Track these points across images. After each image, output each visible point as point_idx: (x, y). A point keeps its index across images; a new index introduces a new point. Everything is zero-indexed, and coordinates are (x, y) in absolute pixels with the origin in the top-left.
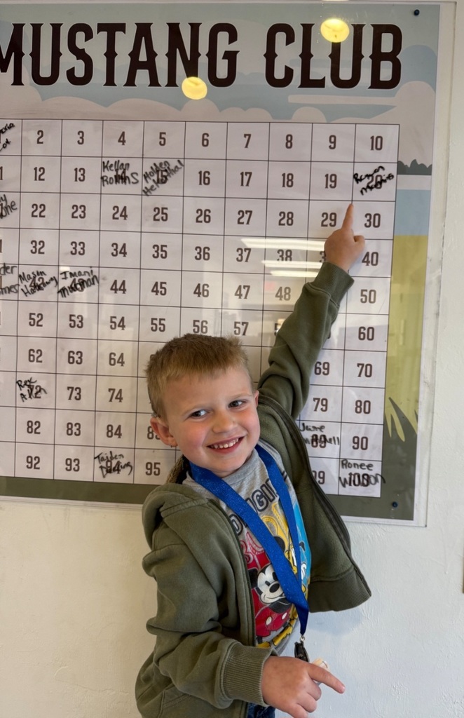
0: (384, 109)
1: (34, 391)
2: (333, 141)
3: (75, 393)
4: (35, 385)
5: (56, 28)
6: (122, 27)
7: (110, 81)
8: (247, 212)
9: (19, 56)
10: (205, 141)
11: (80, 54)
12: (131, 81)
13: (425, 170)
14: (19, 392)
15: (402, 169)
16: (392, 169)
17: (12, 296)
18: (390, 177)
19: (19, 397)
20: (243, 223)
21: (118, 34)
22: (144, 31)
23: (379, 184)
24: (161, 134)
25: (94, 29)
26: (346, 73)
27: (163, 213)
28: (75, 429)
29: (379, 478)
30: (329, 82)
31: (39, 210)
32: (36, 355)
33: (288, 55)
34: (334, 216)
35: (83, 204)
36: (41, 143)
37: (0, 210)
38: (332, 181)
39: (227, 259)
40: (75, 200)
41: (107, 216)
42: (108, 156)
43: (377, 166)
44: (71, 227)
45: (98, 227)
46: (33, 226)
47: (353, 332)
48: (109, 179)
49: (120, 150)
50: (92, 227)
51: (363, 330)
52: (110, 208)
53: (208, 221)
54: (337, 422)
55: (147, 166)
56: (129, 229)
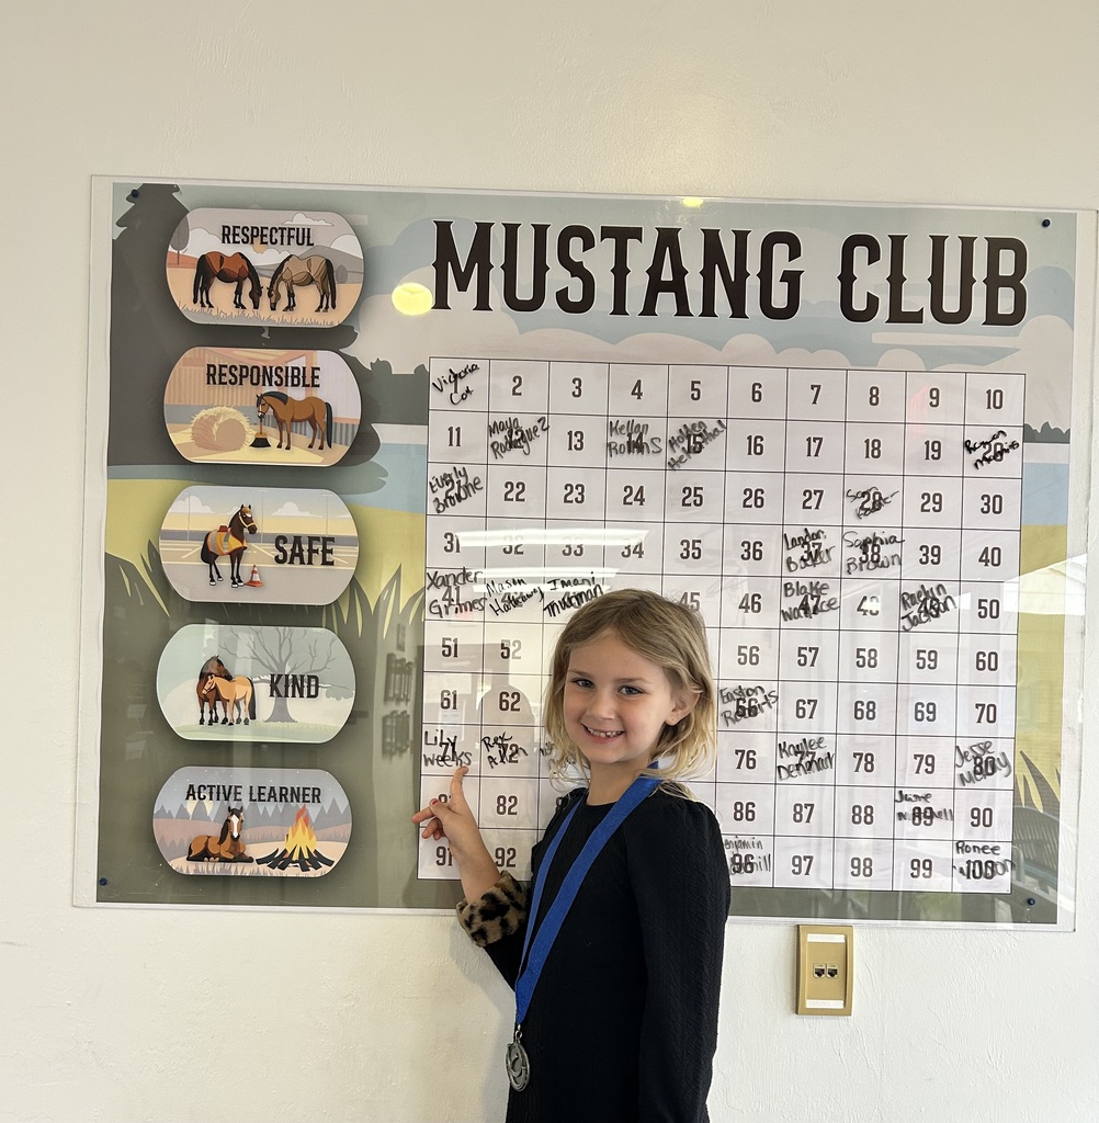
0: (1007, 353)
1: (509, 752)
2: (935, 395)
4: (510, 743)
5: (541, 232)
6: (636, 233)
7: (619, 308)
8: (815, 492)
9: (485, 269)
10: (756, 394)
11: (577, 270)
12: (649, 309)
13: (1061, 437)
14: (485, 754)
15: (1029, 435)
16: (1016, 435)
17: (476, 615)
18: (1014, 445)
19: (485, 761)
20: (810, 508)
21: (631, 243)
22: (668, 239)
23: (999, 454)
24: (693, 383)
25: (597, 235)
26: (951, 304)
27: (695, 495)
29: (1009, 865)
30: (928, 316)
31: (516, 490)
32: (511, 700)
33: (871, 279)
34: (938, 498)
35: (581, 483)
36: (518, 395)
37: (455, 490)
38: (933, 450)
39: (788, 558)
40: (569, 478)
41: (616, 500)
42: (617, 414)
43: (996, 430)
44: (563, 515)
45: (601, 517)
46: (507, 513)
47: (968, 660)
48: (618, 447)
49: (634, 406)
50: (593, 516)
51: (982, 656)
52: (619, 488)
53: (759, 503)
54: (949, 789)
55: (672, 429)
56: (647, 518)
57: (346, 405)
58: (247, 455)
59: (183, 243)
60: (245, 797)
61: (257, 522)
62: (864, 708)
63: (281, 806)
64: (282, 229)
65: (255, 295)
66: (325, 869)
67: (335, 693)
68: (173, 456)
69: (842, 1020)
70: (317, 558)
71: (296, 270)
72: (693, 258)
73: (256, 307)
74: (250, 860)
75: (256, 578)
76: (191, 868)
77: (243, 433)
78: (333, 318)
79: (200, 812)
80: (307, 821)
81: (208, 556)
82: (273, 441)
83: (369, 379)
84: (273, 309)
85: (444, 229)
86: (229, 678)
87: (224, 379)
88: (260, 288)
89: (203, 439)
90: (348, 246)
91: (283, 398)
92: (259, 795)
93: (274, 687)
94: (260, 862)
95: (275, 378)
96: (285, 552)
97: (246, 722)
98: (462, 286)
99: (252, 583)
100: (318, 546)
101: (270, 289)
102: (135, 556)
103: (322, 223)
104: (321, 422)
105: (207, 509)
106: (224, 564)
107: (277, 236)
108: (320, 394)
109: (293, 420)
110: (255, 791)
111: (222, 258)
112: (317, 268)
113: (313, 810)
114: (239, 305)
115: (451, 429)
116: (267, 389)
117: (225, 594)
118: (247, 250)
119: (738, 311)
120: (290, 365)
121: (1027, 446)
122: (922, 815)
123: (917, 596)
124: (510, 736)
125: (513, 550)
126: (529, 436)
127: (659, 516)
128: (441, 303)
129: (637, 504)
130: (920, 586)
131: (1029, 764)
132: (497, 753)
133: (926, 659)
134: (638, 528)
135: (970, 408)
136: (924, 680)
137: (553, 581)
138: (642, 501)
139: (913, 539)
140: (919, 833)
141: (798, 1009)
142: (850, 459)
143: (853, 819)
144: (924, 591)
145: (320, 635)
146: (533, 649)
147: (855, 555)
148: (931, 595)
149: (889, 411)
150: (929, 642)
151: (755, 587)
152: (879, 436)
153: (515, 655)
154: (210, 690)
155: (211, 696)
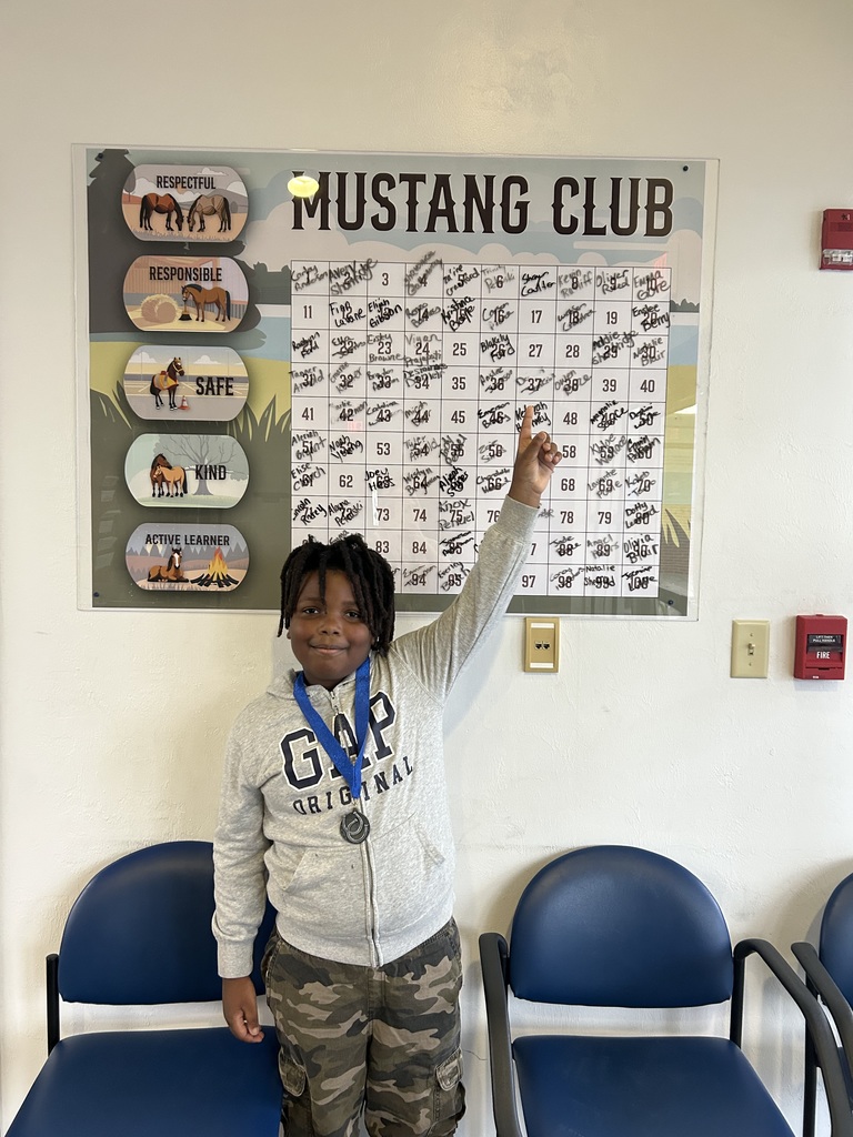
0: (659, 253)
3: (383, 514)
5: (361, 177)
6: (422, 178)
7: (412, 228)
8: (537, 346)
9: (326, 202)
10: (500, 283)
11: (384, 202)
12: (431, 228)
13: (695, 309)
15: (673, 307)
16: (665, 307)
20: (534, 356)
21: (419, 184)
22: (443, 181)
23: (654, 320)
24: (459, 276)
25: (397, 180)
26: (624, 223)
27: (462, 348)
28: (383, 546)
30: (609, 230)
32: (347, 481)
33: (573, 206)
34: (615, 349)
35: (389, 340)
36: (347, 284)
37: (309, 347)
38: (612, 317)
39: (520, 388)
40: (381, 337)
41: (411, 352)
42: (411, 296)
43: (652, 305)
44: (378, 362)
45: (402, 362)
46: (342, 361)
47: (633, 452)
48: (412, 318)
49: (422, 291)
50: (396, 362)
51: (641, 449)
52: (413, 344)
53: (502, 354)
54: (619, 533)
55: (447, 305)
56: (431, 363)
57: (240, 295)
58: (177, 326)
59: (132, 187)
60: (182, 541)
61: (185, 368)
62: (568, 483)
63: (205, 547)
64: (195, 178)
65: (179, 222)
66: (234, 586)
67: (236, 477)
68: (129, 327)
69: (552, 676)
70: (223, 391)
71: (205, 205)
72: (458, 193)
73: (180, 229)
74: (187, 581)
75: (185, 404)
76: (150, 586)
77: (174, 311)
78: (229, 236)
79: (155, 550)
80: (221, 557)
81: (155, 391)
82: (194, 317)
83: (252, 275)
84: (191, 230)
85: (298, 177)
86: (170, 468)
87: (161, 276)
88: (182, 217)
89: (149, 315)
90: (237, 188)
91: (199, 288)
92: (191, 541)
93: (198, 473)
94: (193, 582)
95: (193, 275)
96: (202, 387)
97: (182, 495)
98: (311, 215)
99: (182, 407)
100: (223, 383)
101: (189, 218)
102: (109, 391)
103: (221, 174)
104: (223, 304)
105: (153, 361)
106: (164, 395)
107: (192, 183)
108: (221, 285)
109: (205, 303)
110: (189, 538)
111: (157, 197)
112: (218, 204)
113: (225, 550)
114: (169, 228)
115: (305, 307)
116: (189, 282)
117: (165, 414)
118: (174, 193)
119: (488, 228)
120: (203, 267)
121: (672, 314)
122: (603, 550)
123: (601, 412)
124: (346, 503)
125: (347, 384)
126: (355, 311)
127: (438, 362)
128: (298, 225)
129: (424, 355)
130: (603, 405)
131: (670, 516)
132: (339, 514)
133: (606, 452)
134: (425, 370)
135: (636, 290)
136: (605, 465)
137: (372, 404)
138: (428, 352)
139: (599, 376)
140: (601, 561)
141: (526, 669)
142: (559, 324)
143: (560, 553)
144: (606, 408)
145: (226, 440)
146: (359, 448)
147: (562, 387)
148: (610, 410)
149: (585, 293)
150: (609, 441)
151: (499, 407)
152: (578, 309)
153: (349, 452)
154: (158, 475)
155: (160, 479)
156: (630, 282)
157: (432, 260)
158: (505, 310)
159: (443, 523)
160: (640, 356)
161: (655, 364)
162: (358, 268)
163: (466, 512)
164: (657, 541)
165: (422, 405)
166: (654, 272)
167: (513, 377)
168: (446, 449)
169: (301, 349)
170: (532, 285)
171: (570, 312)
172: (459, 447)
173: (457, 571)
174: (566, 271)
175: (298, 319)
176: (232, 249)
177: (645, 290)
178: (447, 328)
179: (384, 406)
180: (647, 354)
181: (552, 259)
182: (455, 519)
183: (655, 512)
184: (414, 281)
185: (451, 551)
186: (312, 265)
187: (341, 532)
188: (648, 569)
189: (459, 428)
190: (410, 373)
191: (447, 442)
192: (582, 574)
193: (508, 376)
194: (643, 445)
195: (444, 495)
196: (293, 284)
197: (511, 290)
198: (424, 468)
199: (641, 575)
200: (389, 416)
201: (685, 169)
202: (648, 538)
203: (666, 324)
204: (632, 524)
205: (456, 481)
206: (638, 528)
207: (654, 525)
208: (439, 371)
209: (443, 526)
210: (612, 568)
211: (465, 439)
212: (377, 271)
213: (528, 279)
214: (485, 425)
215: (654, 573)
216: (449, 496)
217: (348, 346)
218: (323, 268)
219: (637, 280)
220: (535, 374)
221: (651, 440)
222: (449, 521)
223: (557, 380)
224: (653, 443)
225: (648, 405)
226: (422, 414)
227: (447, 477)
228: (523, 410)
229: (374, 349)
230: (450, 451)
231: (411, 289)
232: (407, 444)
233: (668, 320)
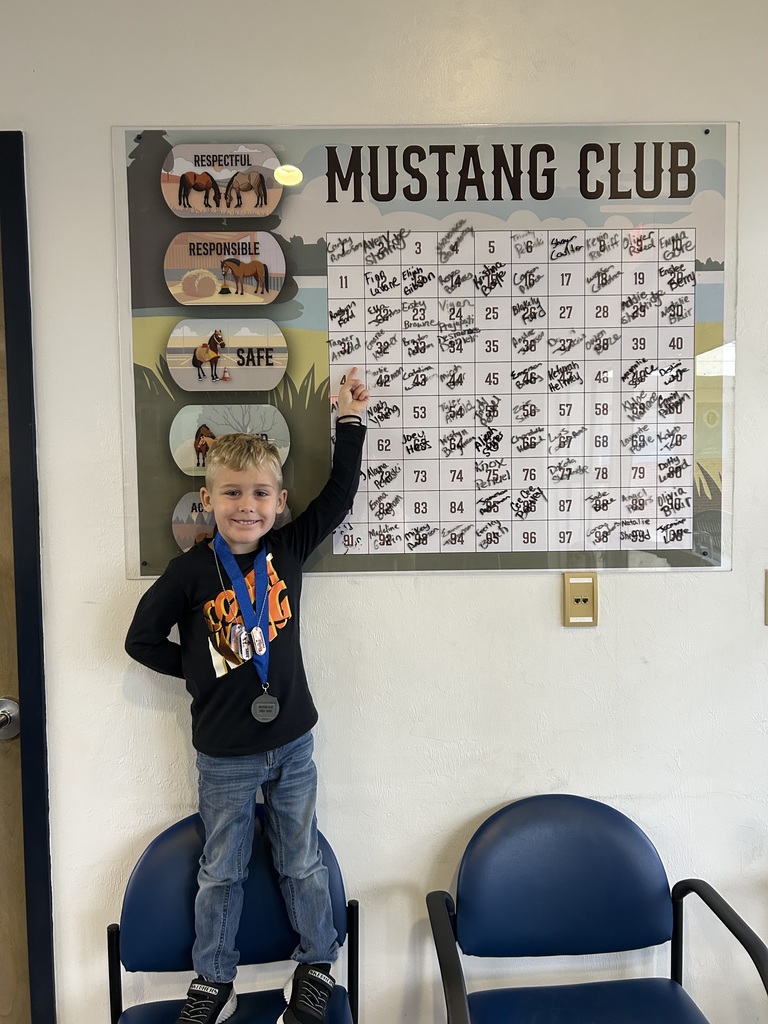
0: (684, 215)
1: (385, 475)
2: (640, 244)
3: (421, 476)
4: (386, 470)
5: (392, 150)
6: (451, 149)
7: (443, 197)
8: (567, 307)
9: (359, 175)
11: (415, 174)
12: (461, 197)
13: (719, 267)
15: (699, 266)
21: (449, 155)
22: (471, 152)
24: (490, 242)
25: (427, 151)
26: (649, 186)
28: (421, 508)
30: (634, 193)
32: (385, 445)
33: (599, 172)
34: (643, 308)
35: (423, 307)
36: (381, 254)
37: (345, 316)
38: (640, 278)
39: (552, 349)
40: (416, 304)
41: (445, 318)
42: (444, 263)
43: (679, 265)
44: (413, 328)
45: (436, 328)
46: (379, 329)
47: (664, 408)
48: (445, 284)
49: (454, 258)
50: (431, 328)
51: (672, 405)
52: (447, 310)
53: (533, 316)
54: (653, 486)
55: (478, 272)
56: (464, 327)
57: (277, 266)
58: (217, 299)
59: (171, 167)
61: (225, 341)
62: (601, 440)
64: (232, 156)
65: (217, 198)
68: (171, 302)
69: (592, 630)
70: (263, 362)
71: (241, 181)
72: (487, 163)
73: (218, 206)
75: (227, 375)
77: (215, 286)
78: (266, 211)
79: (200, 518)
81: (197, 363)
82: (233, 290)
83: (290, 248)
84: (228, 206)
85: (332, 152)
86: (213, 437)
87: (200, 252)
88: (220, 194)
90: (273, 165)
91: (237, 262)
95: (231, 250)
96: (243, 359)
98: (345, 187)
99: (224, 379)
100: (263, 354)
101: (226, 194)
102: (152, 364)
103: (256, 151)
104: (261, 277)
105: (194, 334)
106: (206, 367)
107: (228, 160)
109: (244, 276)
111: (195, 175)
112: (254, 180)
114: (207, 205)
115: (341, 277)
116: (227, 257)
117: (208, 386)
118: (211, 170)
119: (516, 196)
120: (241, 241)
121: (697, 273)
122: (638, 504)
123: (631, 370)
124: (385, 466)
125: (383, 350)
126: (390, 279)
127: (471, 327)
128: (332, 198)
129: (458, 320)
130: (634, 363)
131: (702, 469)
132: (378, 477)
133: (638, 409)
134: (458, 334)
135: (662, 251)
136: (637, 421)
137: (408, 370)
138: (461, 317)
139: (628, 335)
140: (636, 515)
141: (565, 623)
142: (588, 286)
143: (595, 508)
144: (636, 366)
145: (267, 409)
146: (397, 412)
147: (593, 346)
148: (640, 368)
149: (612, 255)
150: (641, 398)
151: (532, 368)
152: (606, 271)
153: (386, 416)
154: (203, 445)
155: (204, 449)
156: (656, 244)
157: (463, 228)
158: (536, 274)
159: (479, 482)
160: (668, 314)
161: (682, 322)
162: (391, 238)
163: (501, 472)
164: (689, 493)
165: (456, 368)
166: (679, 232)
167: (544, 339)
168: (481, 411)
169: (338, 318)
170: (561, 249)
171: (598, 274)
172: (494, 408)
173: (494, 529)
174: (593, 235)
175: (335, 290)
176: (269, 223)
177: (671, 250)
178: (479, 293)
179: (419, 371)
180: (675, 312)
181: (581, 224)
182: (491, 478)
183: (687, 465)
184: (446, 249)
185: (488, 510)
186: (346, 236)
187: (380, 494)
188: (682, 522)
189: (493, 389)
190: (444, 338)
191: (481, 404)
192: (618, 528)
193: (539, 338)
194: (674, 401)
195: (480, 455)
196: (329, 255)
197: (540, 254)
198: (460, 430)
199: (675, 528)
200: (425, 380)
201: (707, 132)
202: (681, 491)
203: (692, 282)
204: (665, 478)
205: (491, 441)
206: (670, 482)
207: (686, 479)
208: (472, 335)
209: (480, 486)
210: (647, 522)
211: (499, 400)
212: (410, 241)
213: (557, 244)
214: (519, 385)
215: (688, 525)
216: (485, 456)
217: (383, 314)
218: (357, 239)
219: (663, 241)
220: (566, 335)
221: (681, 396)
222: (485, 480)
223: (587, 340)
224: (683, 398)
225: (677, 362)
226: (456, 377)
227: (482, 438)
228: (555, 370)
229: (408, 315)
230: (485, 412)
231: (444, 257)
232: (443, 407)
233: (694, 279)
